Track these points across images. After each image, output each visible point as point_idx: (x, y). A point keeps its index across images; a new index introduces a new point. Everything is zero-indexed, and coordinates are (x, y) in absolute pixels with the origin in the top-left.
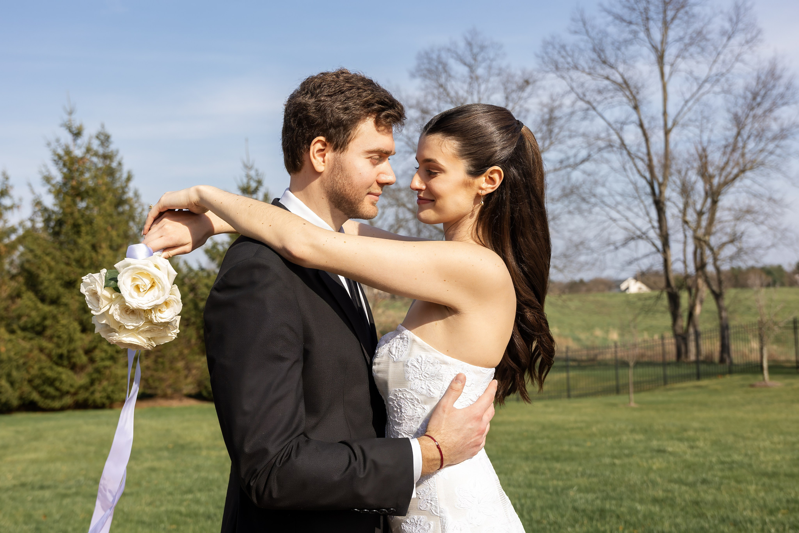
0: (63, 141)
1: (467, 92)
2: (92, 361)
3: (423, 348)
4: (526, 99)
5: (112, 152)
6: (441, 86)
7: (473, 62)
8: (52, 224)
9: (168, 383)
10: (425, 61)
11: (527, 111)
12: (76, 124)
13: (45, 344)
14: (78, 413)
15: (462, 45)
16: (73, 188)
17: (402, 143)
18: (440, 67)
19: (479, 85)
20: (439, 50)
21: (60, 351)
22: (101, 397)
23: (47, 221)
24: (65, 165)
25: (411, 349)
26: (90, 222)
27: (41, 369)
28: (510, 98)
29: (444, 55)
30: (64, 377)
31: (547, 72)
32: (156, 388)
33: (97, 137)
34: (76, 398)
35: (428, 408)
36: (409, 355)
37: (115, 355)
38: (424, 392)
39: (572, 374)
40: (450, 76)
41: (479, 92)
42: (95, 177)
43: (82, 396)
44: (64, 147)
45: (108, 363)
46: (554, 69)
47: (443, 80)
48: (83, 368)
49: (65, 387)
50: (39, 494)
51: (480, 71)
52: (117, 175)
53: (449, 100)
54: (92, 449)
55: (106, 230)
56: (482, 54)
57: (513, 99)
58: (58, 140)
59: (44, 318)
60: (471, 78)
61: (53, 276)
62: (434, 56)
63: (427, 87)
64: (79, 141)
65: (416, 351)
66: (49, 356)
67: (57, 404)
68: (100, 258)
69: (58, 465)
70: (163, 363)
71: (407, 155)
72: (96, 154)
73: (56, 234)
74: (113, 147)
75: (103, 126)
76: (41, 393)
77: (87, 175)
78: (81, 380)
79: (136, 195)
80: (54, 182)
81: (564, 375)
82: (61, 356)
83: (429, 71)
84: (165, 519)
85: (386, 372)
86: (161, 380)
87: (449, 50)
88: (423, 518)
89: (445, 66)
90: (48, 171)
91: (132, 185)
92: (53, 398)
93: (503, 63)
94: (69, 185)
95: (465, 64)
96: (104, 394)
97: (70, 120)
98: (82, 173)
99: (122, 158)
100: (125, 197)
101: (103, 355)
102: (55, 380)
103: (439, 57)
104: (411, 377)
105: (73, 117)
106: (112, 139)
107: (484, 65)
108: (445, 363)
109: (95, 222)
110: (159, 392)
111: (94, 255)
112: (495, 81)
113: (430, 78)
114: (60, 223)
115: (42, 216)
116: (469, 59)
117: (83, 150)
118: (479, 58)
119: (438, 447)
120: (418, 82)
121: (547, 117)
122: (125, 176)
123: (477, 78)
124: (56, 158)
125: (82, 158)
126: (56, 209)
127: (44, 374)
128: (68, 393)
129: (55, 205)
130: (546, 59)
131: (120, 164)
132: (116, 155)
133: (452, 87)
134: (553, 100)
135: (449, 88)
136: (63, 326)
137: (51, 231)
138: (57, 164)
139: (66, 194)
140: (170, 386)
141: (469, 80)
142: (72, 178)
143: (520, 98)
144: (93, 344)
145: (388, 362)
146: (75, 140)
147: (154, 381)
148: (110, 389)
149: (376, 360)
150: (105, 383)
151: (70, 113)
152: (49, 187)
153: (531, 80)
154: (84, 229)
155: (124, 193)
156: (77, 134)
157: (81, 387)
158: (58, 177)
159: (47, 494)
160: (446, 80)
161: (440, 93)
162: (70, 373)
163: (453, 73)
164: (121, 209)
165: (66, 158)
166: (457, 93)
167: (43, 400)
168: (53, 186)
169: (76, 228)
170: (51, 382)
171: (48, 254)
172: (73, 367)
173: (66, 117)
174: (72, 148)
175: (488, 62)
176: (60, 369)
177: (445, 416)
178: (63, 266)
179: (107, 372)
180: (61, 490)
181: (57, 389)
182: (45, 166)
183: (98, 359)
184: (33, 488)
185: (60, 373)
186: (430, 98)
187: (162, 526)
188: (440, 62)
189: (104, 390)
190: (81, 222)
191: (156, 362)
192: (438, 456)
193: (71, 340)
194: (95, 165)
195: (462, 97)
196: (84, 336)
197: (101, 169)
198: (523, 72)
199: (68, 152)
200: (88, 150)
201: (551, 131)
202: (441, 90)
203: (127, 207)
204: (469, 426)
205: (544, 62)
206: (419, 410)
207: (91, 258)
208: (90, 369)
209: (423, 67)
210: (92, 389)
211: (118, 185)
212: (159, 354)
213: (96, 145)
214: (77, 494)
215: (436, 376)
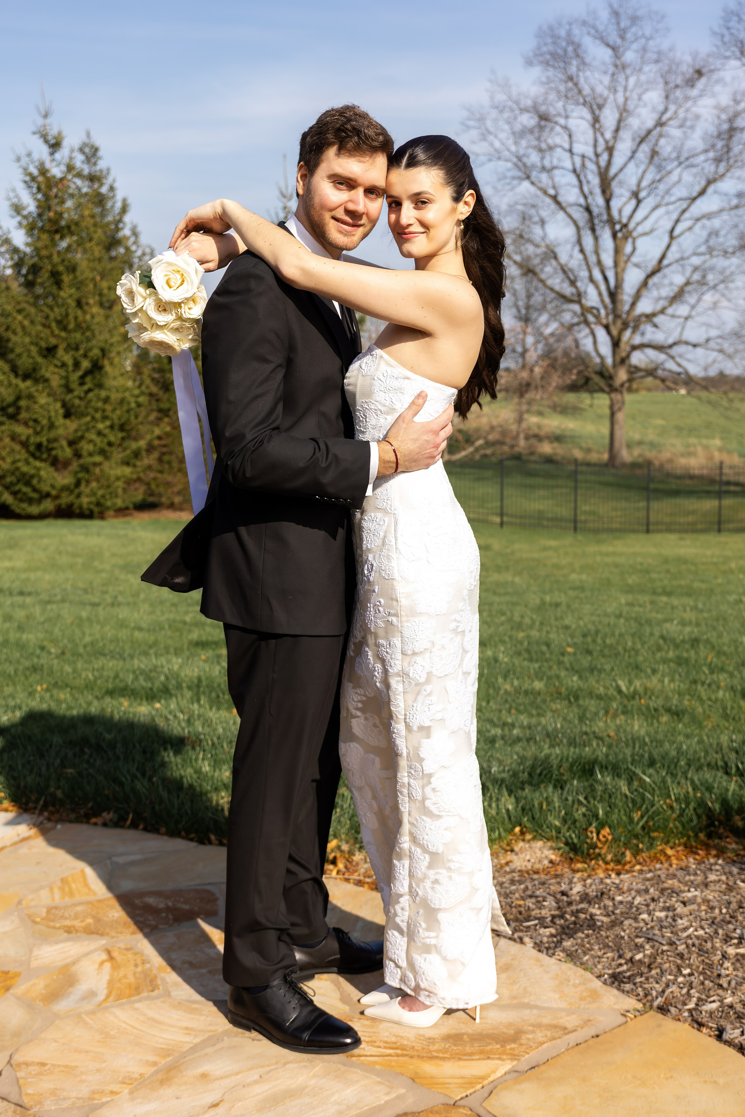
0: (36, 156)
1: (609, 89)
2: (78, 455)
3: (389, 365)
4: (695, 100)
5: (101, 171)
6: (571, 78)
7: (619, 41)
8: (24, 271)
9: (176, 489)
10: (549, 40)
11: (697, 117)
12: (53, 132)
13: (20, 430)
14: (61, 522)
15: (604, 15)
16: (50, 220)
17: (509, 165)
18: (570, 49)
19: (627, 79)
20: (570, 24)
21: (38, 440)
22: (90, 503)
23: (18, 266)
24: (39, 189)
25: (379, 364)
26: (72, 269)
27: (14, 462)
28: (672, 97)
29: (576, 31)
30: (43, 473)
31: (727, 58)
32: (160, 495)
33: (81, 150)
34: (57, 502)
35: (391, 419)
36: (377, 369)
37: (107, 448)
38: (387, 404)
39: (728, 502)
40: (584, 63)
41: (625, 89)
42: (79, 206)
43: (66, 499)
44: (37, 164)
45: (98, 459)
46: (738, 54)
47: (573, 69)
48: (66, 464)
49: (45, 488)
50: (19, 599)
51: (629, 56)
52: (109, 204)
53: (581, 100)
54: (80, 560)
55: (93, 279)
56: (633, 30)
57: (677, 99)
58: (29, 155)
59: (18, 398)
60: (616, 66)
61: (27, 340)
62: (563, 33)
63: (549, 81)
64: (58, 156)
65: (383, 367)
66: (25, 444)
67: (34, 510)
68: (88, 317)
69: (39, 574)
70: (169, 463)
71: (515, 182)
72: (79, 175)
73: (29, 285)
74: (102, 165)
75: (88, 135)
76: (15, 494)
77: (69, 204)
78: (64, 479)
79: (135, 233)
80: (25, 213)
81: (715, 503)
82: (39, 446)
83: (554, 55)
84: (167, 626)
85: (355, 385)
86: (168, 484)
87: (584, 23)
88: (379, 515)
89: (577, 47)
90: (17, 196)
91: (127, 218)
92: (30, 501)
93: (665, 45)
94: (45, 217)
95: (608, 45)
96: (93, 499)
97: (45, 126)
98: (63, 202)
99: (114, 181)
100: (121, 234)
101: (91, 447)
102: (32, 477)
103: (569, 34)
104: (377, 389)
105: (49, 121)
106: (100, 153)
107: (635, 46)
108: (408, 378)
109: (79, 269)
110: (164, 500)
111: (79, 313)
112: (650, 71)
113: (554, 67)
114: (35, 269)
115: (12, 259)
116: (614, 38)
117: (63, 168)
118: (629, 36)
119: (394, 451)
120: (536, 72)
121: (725, 126)
122: (119, 205)
123: (624, 67)
124: (28, 178)
125: (62, 179)
126: (28, 250)
127: (18, 469)
128: (48, 495)
129: (27, 244)
130: (727, 39)
131: (112, 189)
132: (106, 178)
133: (586, 79)
134: (737, 102)
135: (582, 81)
136: (41, 407)
137: (22, 280)
138: (29, 187)
139: (42, 229)
140: (179, 493)
141: (611, 69)
142: (49, 208)
143: (687, 98)
144: (79, 434)
145: (357, 376)
146: (52, 154)
147: (158, 486)
148: (100, 493)
149: (348, 374)
150: (94, 484)
151: (46, 116)
152: (19, 218)
153: (704, 71)
154: (66, 278)
155: (118, 230)
156: (55, 146)
157: (65, 488)
158: (31, 206)
159: (28, 600)
160: (579, 70)
161: (568, 90)
162: (51, 470)
163: (588, 60)
164: (113, 253)
165: (40, 179)
166: (593, 90)
167: (16, 502)
168: (25, 217)
169: (56, 277)
170: (27, 480)
171: (19, 311)
172: (55, 462)
173: (40, 121)
174: (48, 165)
175: (643, 41)
176: (38, 464)
177: (404, 426)
178: (39, 328)
179: (97, 470)
180: (44, 597)
181: (35, 490)
182: (14, 190)
183: (85, 453)
184: (11, 594)
185: (39, 469)
186: (552, 96)
187: (163, 632)
188: (570, 42)
189: (93, 494)
190: (61, 268)
191: (160, 460)
192: (393, 459)
193: (52, 426)
194: (79, 189)
195: (601, 96)
196: (68, 422)
197: (86, 194)
198: (694, 57)
199: (43, 171)
200: (70, 168)
201: (728, 149)
202: (570, 84)
203: (122, 250)
204: (425, 437)
205: (724, 43)
206: (382, 420)
207: (76, 318)
208: (75, 466)
209: (545, 49)
210: (77, 491)
211: (110, 218)
212: (164, 450)
213: (79, 160)
214: (63, 601)
215: (399, 390)
